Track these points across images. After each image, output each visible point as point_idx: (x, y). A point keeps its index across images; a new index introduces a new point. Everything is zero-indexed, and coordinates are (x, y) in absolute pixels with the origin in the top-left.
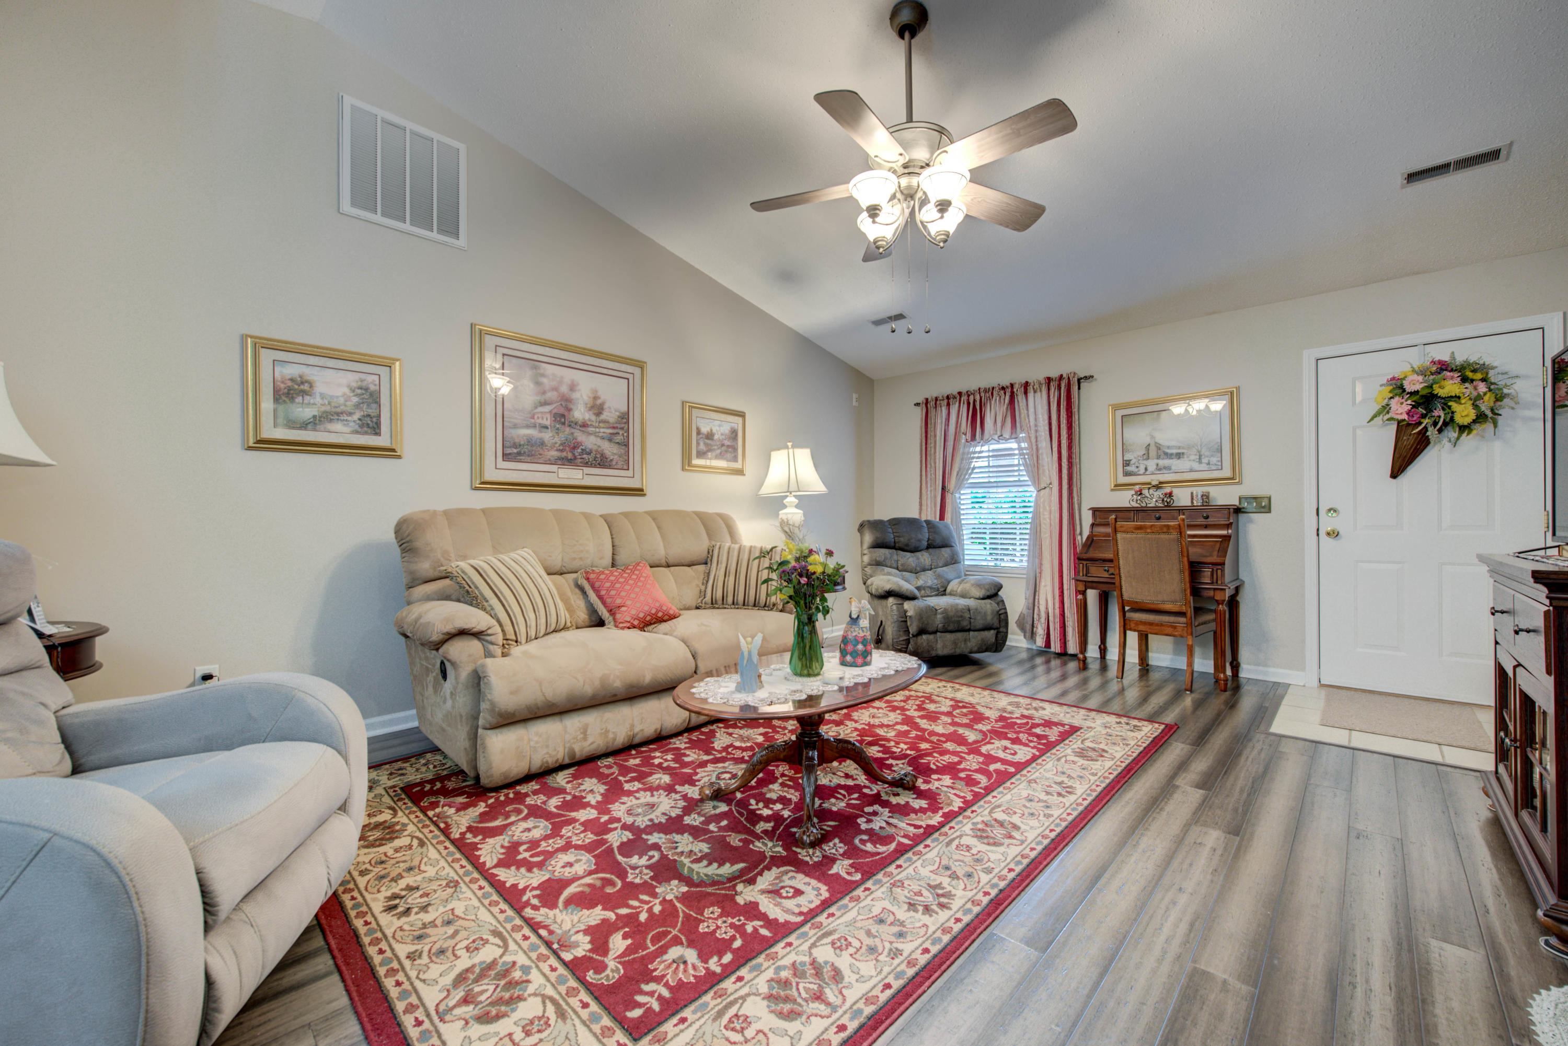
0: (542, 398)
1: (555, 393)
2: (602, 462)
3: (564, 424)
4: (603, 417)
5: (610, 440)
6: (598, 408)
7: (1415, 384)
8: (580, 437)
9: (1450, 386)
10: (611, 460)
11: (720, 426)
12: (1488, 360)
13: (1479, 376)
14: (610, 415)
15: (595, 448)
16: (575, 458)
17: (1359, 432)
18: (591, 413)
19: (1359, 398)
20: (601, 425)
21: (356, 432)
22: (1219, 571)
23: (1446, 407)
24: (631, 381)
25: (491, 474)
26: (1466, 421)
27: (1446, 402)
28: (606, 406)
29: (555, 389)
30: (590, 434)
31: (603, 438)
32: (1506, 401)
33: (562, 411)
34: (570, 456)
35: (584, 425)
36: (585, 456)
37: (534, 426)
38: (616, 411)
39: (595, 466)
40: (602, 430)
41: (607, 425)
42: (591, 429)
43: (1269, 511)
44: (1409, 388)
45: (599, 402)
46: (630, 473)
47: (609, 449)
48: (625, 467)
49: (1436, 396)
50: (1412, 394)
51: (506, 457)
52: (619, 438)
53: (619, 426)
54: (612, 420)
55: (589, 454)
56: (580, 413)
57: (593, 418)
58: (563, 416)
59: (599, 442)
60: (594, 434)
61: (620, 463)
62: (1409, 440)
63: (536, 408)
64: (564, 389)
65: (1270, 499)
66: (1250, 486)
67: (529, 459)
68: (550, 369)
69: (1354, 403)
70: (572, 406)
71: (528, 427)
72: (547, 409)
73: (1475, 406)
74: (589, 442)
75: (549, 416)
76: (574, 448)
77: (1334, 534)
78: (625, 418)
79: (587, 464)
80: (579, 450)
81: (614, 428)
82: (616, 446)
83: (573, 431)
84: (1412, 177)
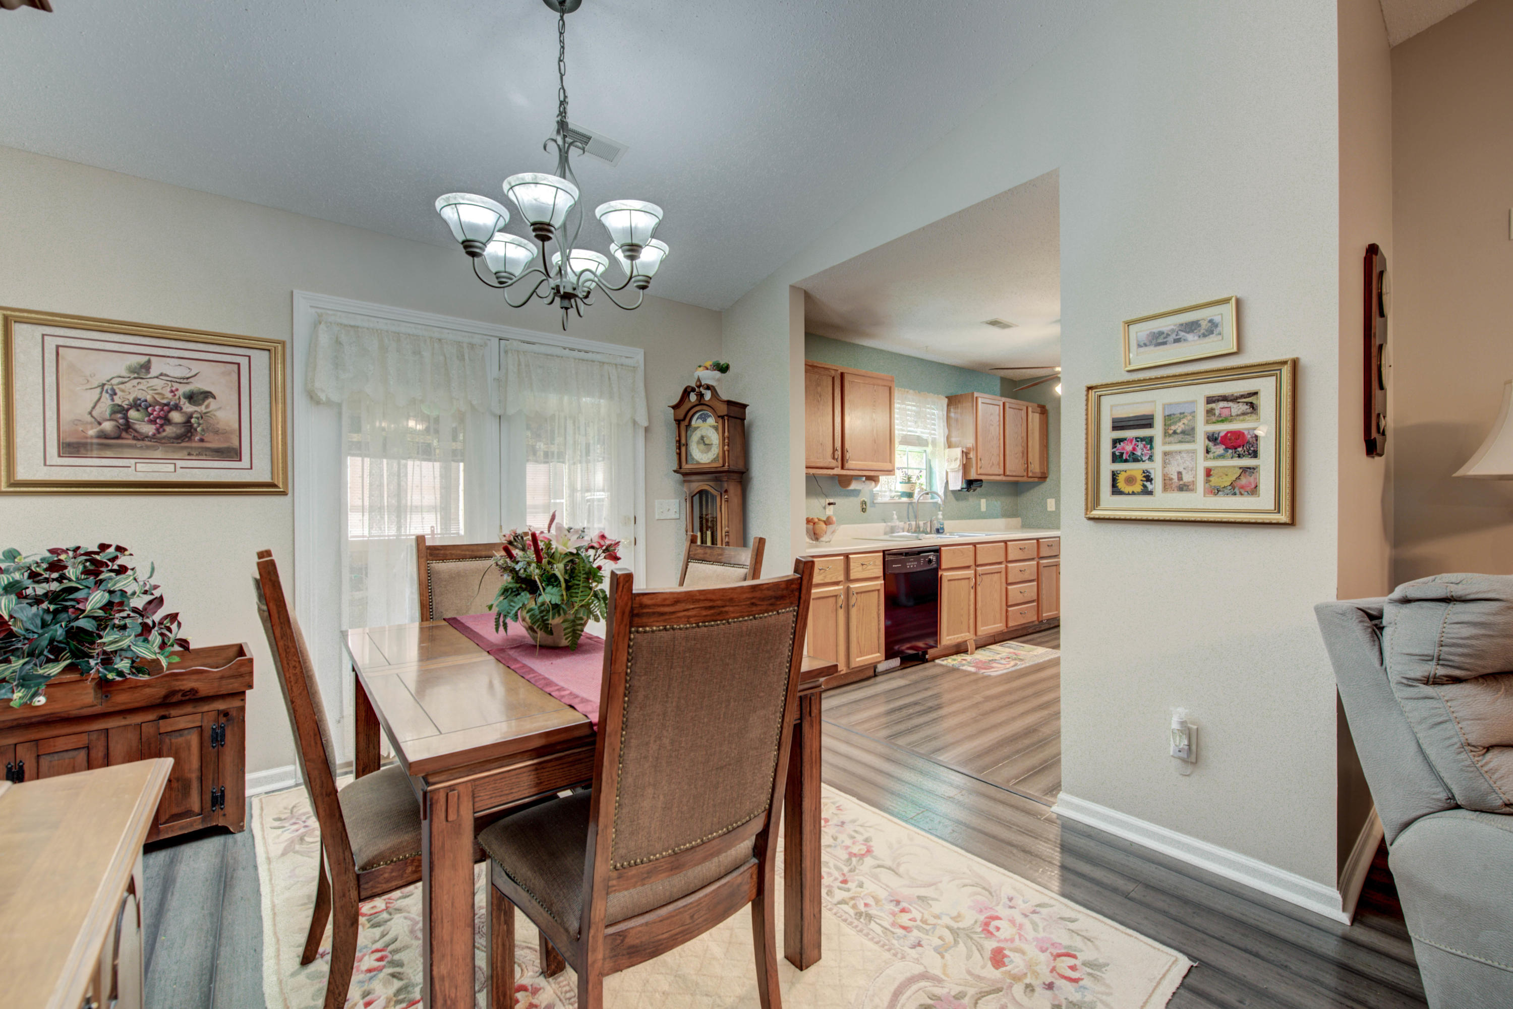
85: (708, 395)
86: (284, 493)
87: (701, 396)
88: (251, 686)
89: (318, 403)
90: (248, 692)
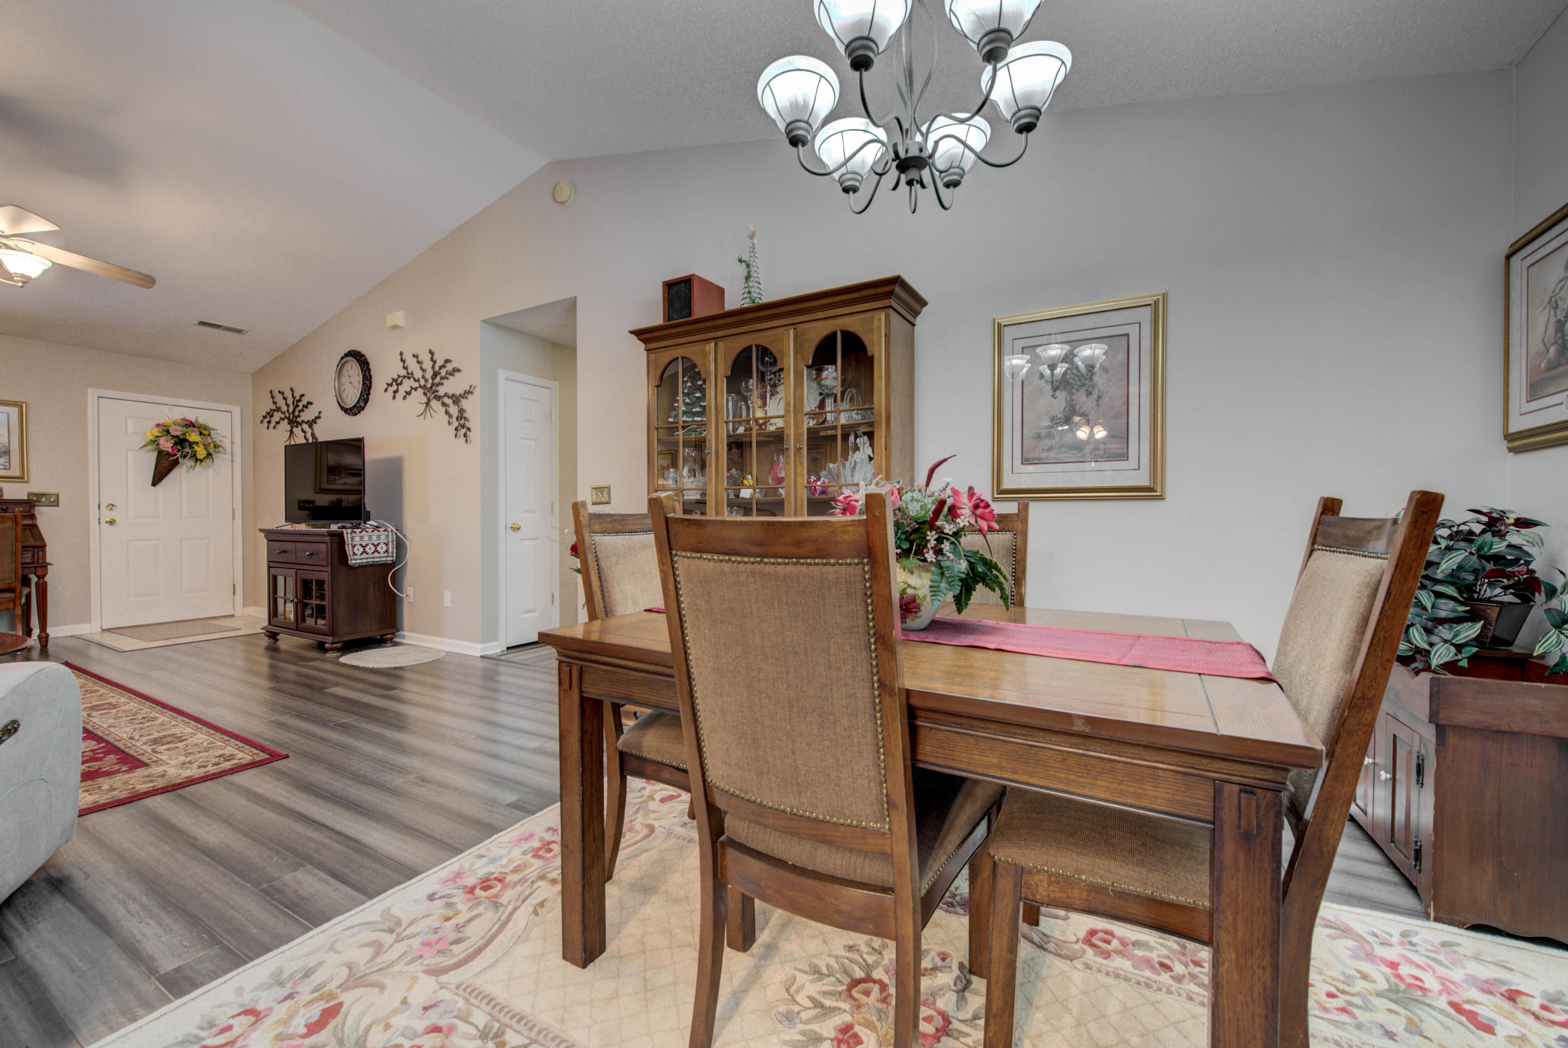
7: (177, 431)
9: (194, 437)
12: (211, 425)
13: (207, 433)
17: (130, 454)
19: (130, 430)
22: (41, 553)
23: (191, 447)
26: (202, 457)
27: (191, 444)
32: (220, 449)
43: (57, 505)
44: (173, 433)
49: (187, 440)
50: (174, 437)
62: (165, 464)
65: (58, 495)
66: (36, 485)
69: (126, 433)
73: (206, 449)
77: (112, 522)
84: (202, 323)
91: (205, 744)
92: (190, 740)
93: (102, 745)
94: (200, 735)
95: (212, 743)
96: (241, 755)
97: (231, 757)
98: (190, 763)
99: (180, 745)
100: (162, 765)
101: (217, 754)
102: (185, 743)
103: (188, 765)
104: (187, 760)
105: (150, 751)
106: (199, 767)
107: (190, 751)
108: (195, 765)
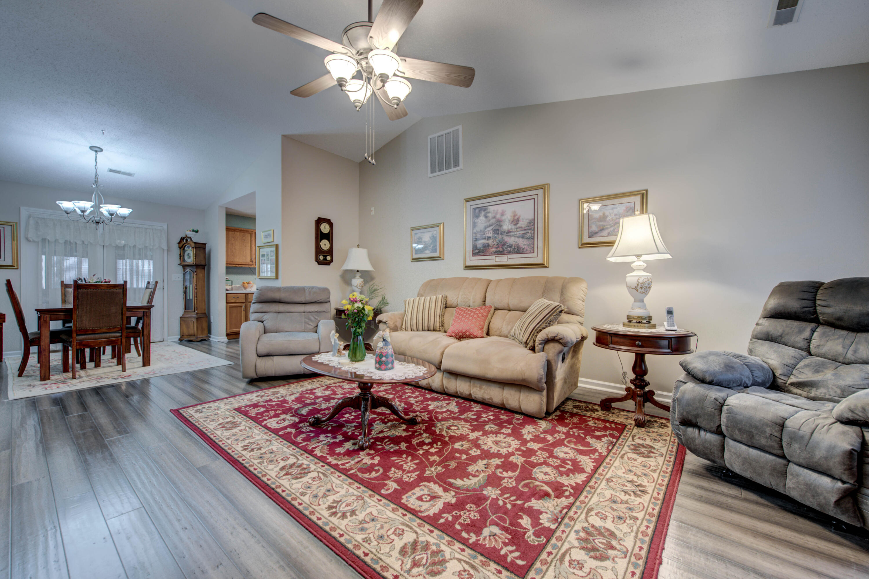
0: (488, 224)
1: (494, 219)
2: (518, 250)
3: (498, 234)
4: (519, 225)
5: (523, 237)
6: (516, 221)
8: (506, 239)
10: (523, 249)
11: (613, 209)
14: (522, 224)
15: (514, 243)
16: (504, 250)
18: (512, 225)
20: (518, 230)
21: (431, 252)
24: (536, 200)
25: (469, 263)
28: (520, 219)
29: (494, 217)
30: (511, 236)
31: (518, 237)
33: (497, 227)
34: (501, 250)
35: (509, 232)
36: (509, 249)
37: (485, 239)
38: (526, 220)
39: (514, 254)
40: (518, 233)
41: (521, 229)
42: (512, 234)
45: (516, 217)
46: (535, 255)
47: (522, 243)
48: (532, 251)
51: (475, 255)
52: (528, 235)
53: (528, 228)
54: (524, 226)
55: (511, 247)
56: (506, 226)
57: (513, 227)
58: (498, 230)
59: (517, 239)
60: (514, 236)
61: (529, 250)
63: (486, 229)
64: (498, 216)
67: (483, 254)
68: (491, 209)
70: (501, 224)
71: (482, 239)
72: (491, 228)
74: (511, 240)
75: (491, 232)
76: (503, 245)
78: (532, 223)
79: (510, 253)
80: (506, 246)
81: (525, 230)
82: (527, 240)
83: (503, 236)
85: (189, 240)
86: (17, 269)
87: (187, 240)
88: (4, 322)
89: (30, 241)
90: (4, 323)
91: (208, 421)
92: (217, 424)
93: (263, 424)
94: (212, 427)
95: (205, 421)
96: (192, 412)
97: (197, 411)
98: (215, 410)
99: (221, 421)
100: (228, 409)
101: (203, 414)
102: (219, 422)
103: (216, 408)
104: (217, 411)
105: (236, 418)
106: (211, 407)
107: (216, 416)
108: (213, 408)
